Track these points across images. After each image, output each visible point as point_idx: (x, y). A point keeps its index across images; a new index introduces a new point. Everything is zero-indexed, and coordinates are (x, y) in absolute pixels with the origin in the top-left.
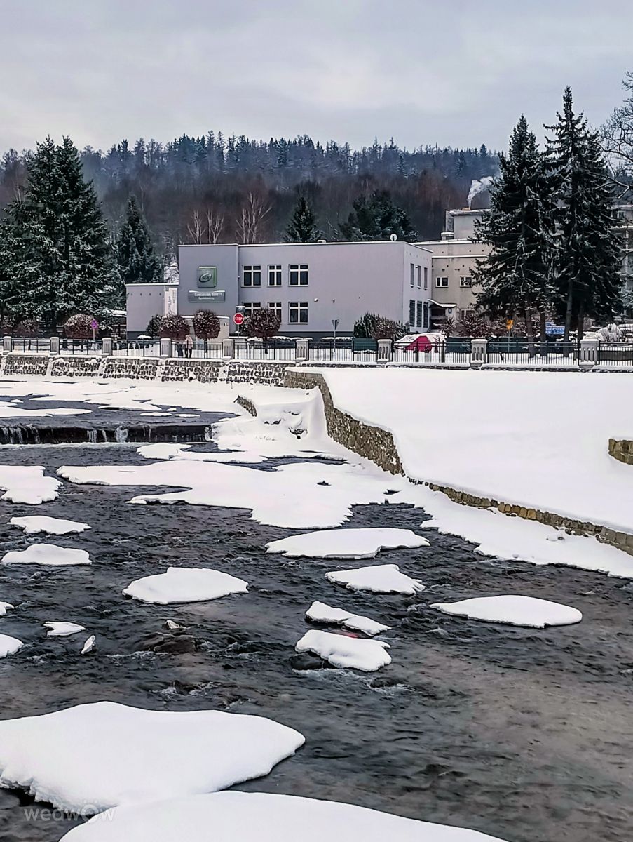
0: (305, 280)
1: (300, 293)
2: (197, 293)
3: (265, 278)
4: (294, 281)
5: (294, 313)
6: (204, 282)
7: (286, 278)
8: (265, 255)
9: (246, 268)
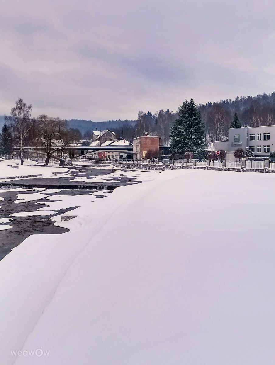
0: (269, 138)
1: (267, 142)
2: (234, 144)
3: (256, 138)
4: (265, 138)
5: (265, 149)
6: (236, 140)
7: (263, 137)
8: (256, 130)
9: (250, 135)
